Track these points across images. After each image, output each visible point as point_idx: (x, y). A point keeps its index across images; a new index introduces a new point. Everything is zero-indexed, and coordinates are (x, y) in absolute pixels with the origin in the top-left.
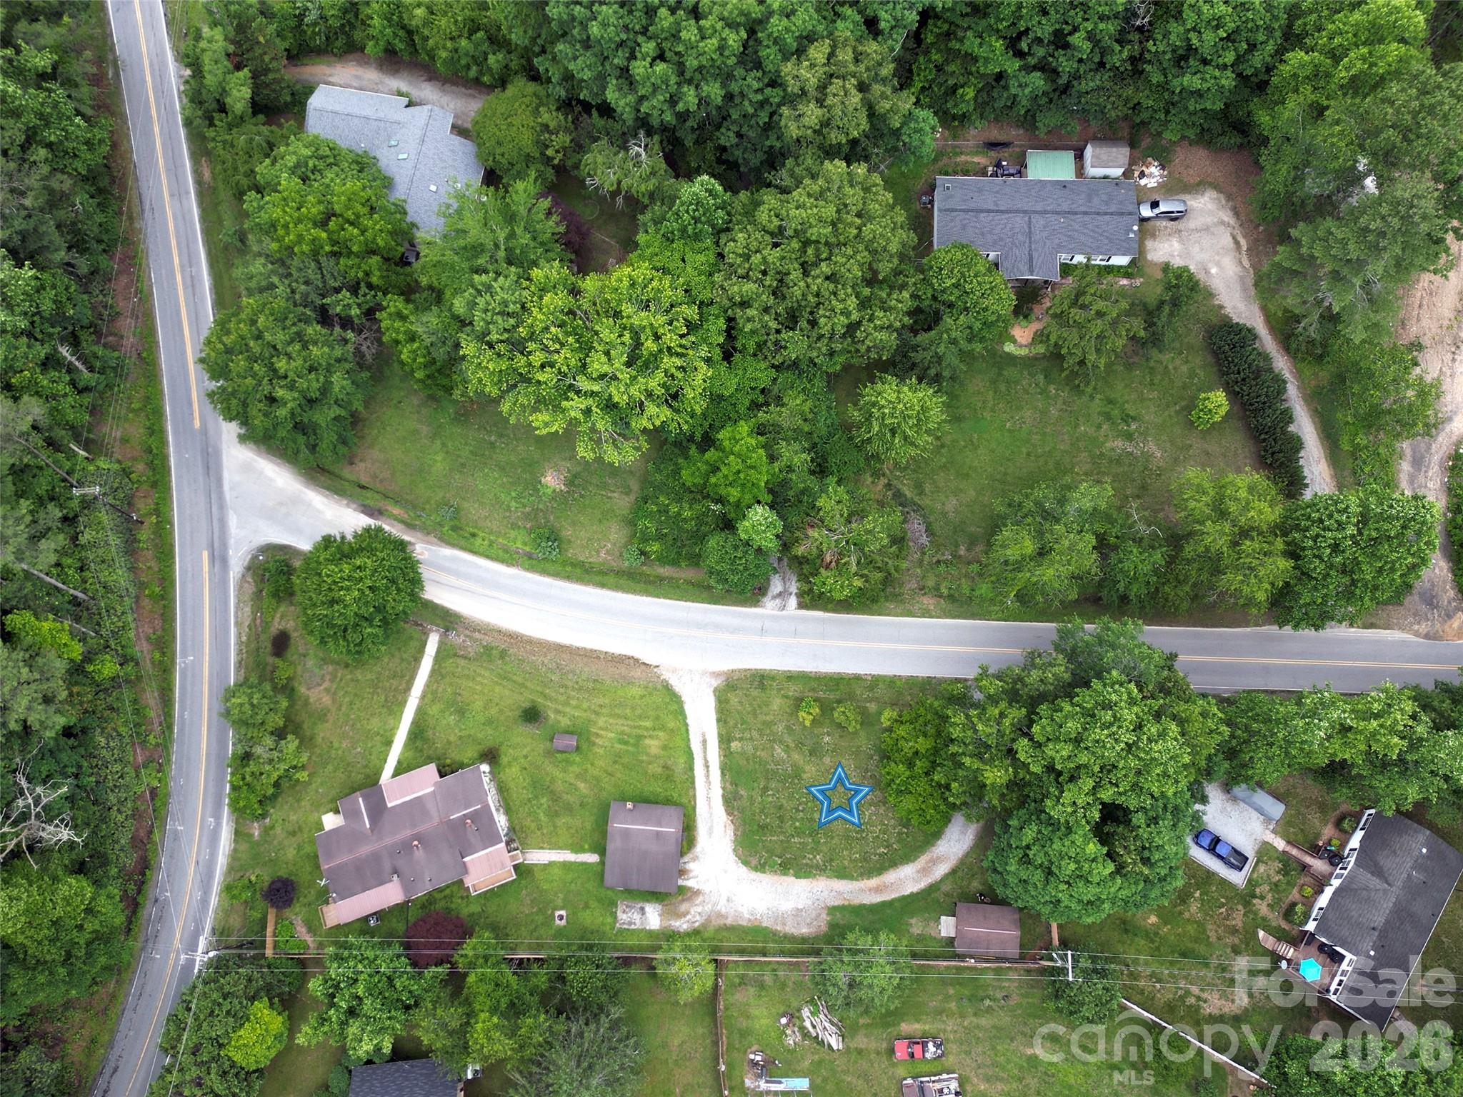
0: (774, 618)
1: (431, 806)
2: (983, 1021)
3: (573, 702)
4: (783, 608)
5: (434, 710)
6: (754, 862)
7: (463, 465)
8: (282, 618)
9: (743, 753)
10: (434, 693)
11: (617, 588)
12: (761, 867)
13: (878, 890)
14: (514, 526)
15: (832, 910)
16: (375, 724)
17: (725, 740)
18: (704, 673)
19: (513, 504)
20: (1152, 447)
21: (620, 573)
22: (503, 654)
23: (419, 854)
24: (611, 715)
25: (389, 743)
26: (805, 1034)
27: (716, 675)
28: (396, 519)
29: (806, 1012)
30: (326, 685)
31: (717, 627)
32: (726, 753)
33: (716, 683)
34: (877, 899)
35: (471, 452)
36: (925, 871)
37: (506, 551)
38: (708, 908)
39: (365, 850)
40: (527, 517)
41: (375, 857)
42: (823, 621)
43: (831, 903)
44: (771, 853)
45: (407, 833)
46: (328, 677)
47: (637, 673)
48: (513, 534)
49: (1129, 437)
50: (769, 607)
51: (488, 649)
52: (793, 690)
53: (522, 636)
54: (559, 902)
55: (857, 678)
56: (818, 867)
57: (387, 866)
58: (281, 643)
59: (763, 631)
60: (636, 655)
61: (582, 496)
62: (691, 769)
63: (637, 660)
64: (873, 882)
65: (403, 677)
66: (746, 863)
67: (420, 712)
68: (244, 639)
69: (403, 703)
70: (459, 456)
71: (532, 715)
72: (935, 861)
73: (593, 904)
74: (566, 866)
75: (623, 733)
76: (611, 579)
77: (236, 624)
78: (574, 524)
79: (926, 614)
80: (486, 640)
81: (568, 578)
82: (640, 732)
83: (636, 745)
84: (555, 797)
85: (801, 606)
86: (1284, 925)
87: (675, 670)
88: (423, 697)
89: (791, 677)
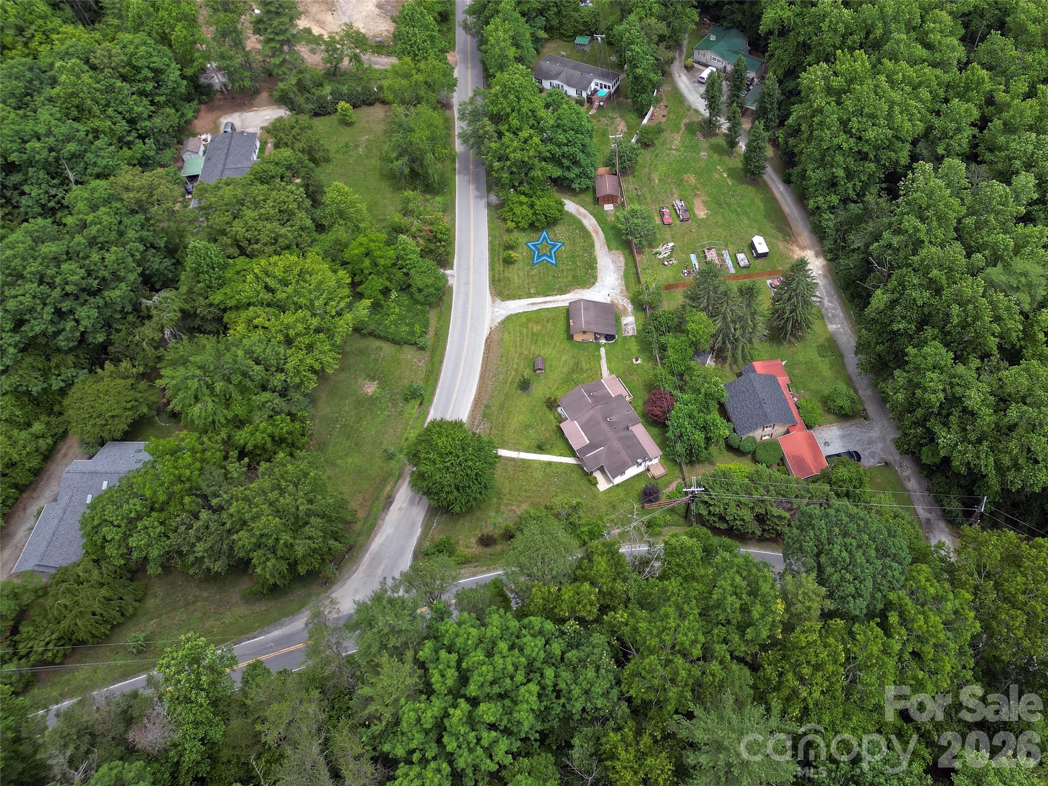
0: (458, 279)
1: (587, 416)
2: (648, 196)
3: (515, 366)
4: (453, 276)
5: (526, 443)
6: (592, 280)
7: (356, 444)
8: (468, 547)
9: (536, 287)
10: (515, 444)
11: (443, 355)
12: (595, 278)
13: (597, 233)
14: (401, 413)
15: (610, 249)
16: (538, 475)
17: (530, 296)
18: (493, 306)
19: (386, 413)
20: (364, 138)
21: (432, 362)
22: (487, 407)
23: (614, 418)
24: (521, 346)
25: (550, 464)
26: (670, 256)
27: (493, 301)
28: (394, 487)
29: (661, 257)
30: (514, 508)
31: (466, 303)
32: (537, 294)
33: (498, 301)
34: (601, 233)
35: (347, 439)
36: (585, 216)
37: (418, 418)
38: (619, 297)
39: (617, 445)
40: (395, 405)
41: (620, 439)
42: (459, 258)
43: (607, 249)
44: (587, 273)
45: (604, 425)
46: (509, 508)
47: (495, 337)
48: (406, 415)
49: (357, 146)
50: (452, 282)
51: (485, 415)
52: (500, 267)
53: (475, 398)
54: (629, 362)
55: (490, 242)
56: (591, 255)
57: (624, 433)
58: (486, 541)
59: (467, 283)
60: (485, 339)
61: (382, 373)
62: (548, 309)
63: (488, 338)
64: (593, 234)
65: (506, 464)
66: (594, 284)
67: (528, 450)
68: (485, 568)
69: (523, 461)
70: (349, 447)
71: (525, 386)
72: (579, 213)
73: (627, 347)
74: (609, 361)
75: (531, 342)
76: (436, 359)
77: (473, 576)
78: (400, 378)
79: (454, 219)
80: (479, 417)
81: (436, 380)
82: (530, 335)
83: (537, 336)
84: (572, 371)
85: (452, 269)
86: (586, 107)
87: (492, 320)
88: (518, 450)
89: (492, 268)
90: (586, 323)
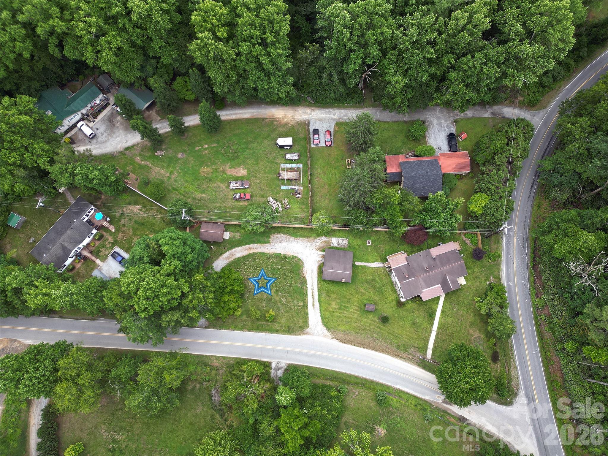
0: (282, 358)
1: (423, 284)
2: (218, 205)
3: (367, 324)
4: (278, 363)
5: (426, 325)
6: (296, 260)
7: (424, 442)
8: (497, 370)
9: (298, 300)
10: (426, 332)
11: (350, 376)
12: (294, 257)
13: (250, 249)
14: (398, 409)
15: (268, 242)
16: (450, 320)
17: (305, 306)
18: (313, 334)
19: (399, 420)
20: (105, 435)
21: (349, 383)
22: (398, 347)
23: (425, 265)
24: (351, 318)
25: (443, 312)
26: (281, 203)
27: (308, 333)
28: (452, 416)
29: (280, 209)
30: (472, 338)
31: (306, 355)
32: (305, 301)
33: (308, 330)
34: (251, 246)
35: (420, 449)
36: (232, 255)
37: (400, 397)
38: (314, 244)
39: (447, 268)
40: (392, 413)
41: (443, 265)
42: (261, 356)
43: (268, 244)
44: (289, 263)
45: (431, 273)
46: (472, 341)
47: (341, 336)
48: (398, 405)
49: (114, 441)
50: (284, 364)
51: (405, 350)
52: (276, 326)
53: (391, 355)
54: (369, 248)
55: (249, 330)
56: (272, 257)
57: (438, 262)
58: (495, 358)
59: (287, 352)
60: (341, 344)
61: (367, 422)
62: (319, 295)
63: (341, 341)
64: (252, 251)
65: (440, 340)
66: (299, 259)
67: (432, 325)
68: (512, 361)
69: (438, 328)
70: (426, 447)
71: (384, 320)
72: (228, 258)
73: (357, 247)
74: (368, 261)
75: (347, 311)
76: (352, 380)
77: (517, 368)
78: (371, 408)
79: (217, 358)
80: (406, 354)
81: (372, 382)
82: (340, 311)
83: (341, 306)
84: (373, 287)
85: (270, 363)
86: (104, 233)
87: (325, 336)
88: (431, 331)
89: (277, 331)
90: (345, 269)
